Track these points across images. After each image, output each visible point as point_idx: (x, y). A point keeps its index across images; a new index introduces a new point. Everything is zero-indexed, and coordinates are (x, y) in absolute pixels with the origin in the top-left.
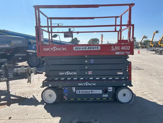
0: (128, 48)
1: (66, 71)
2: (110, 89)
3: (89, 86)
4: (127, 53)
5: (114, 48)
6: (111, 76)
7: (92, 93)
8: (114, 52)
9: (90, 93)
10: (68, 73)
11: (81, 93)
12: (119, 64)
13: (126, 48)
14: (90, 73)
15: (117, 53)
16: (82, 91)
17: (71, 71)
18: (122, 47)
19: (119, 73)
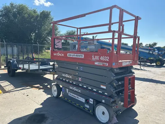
0: (107, 59)
1: (66, 73)
2: (91, 101)
3: (75, 91)
4: (105, 64)
5: (94, 57)
6: (96, 87)
7: (77, 99)
8: (94, 62)
9: (77, 98)
10: (67, 76)
11: (71, 96)
12: (103, 76)
13: (105, 58)
14: (80, 79)
15: (96, 63)
16: (72, 94)
17: (69, 74)
18: (101, 57)
19: (102, 87)
